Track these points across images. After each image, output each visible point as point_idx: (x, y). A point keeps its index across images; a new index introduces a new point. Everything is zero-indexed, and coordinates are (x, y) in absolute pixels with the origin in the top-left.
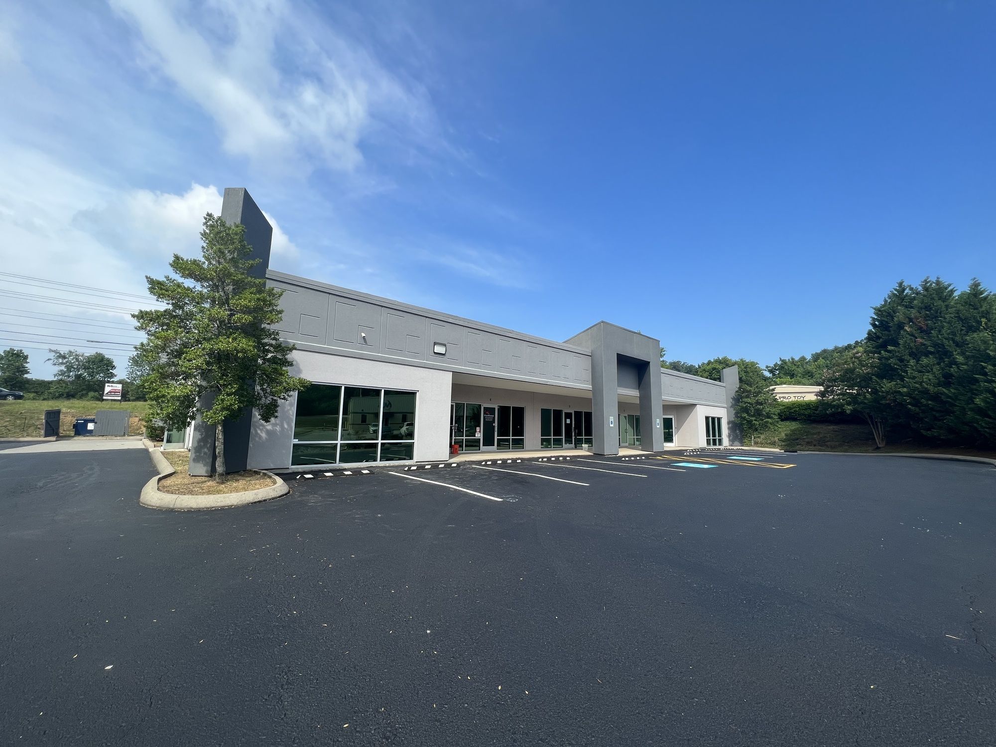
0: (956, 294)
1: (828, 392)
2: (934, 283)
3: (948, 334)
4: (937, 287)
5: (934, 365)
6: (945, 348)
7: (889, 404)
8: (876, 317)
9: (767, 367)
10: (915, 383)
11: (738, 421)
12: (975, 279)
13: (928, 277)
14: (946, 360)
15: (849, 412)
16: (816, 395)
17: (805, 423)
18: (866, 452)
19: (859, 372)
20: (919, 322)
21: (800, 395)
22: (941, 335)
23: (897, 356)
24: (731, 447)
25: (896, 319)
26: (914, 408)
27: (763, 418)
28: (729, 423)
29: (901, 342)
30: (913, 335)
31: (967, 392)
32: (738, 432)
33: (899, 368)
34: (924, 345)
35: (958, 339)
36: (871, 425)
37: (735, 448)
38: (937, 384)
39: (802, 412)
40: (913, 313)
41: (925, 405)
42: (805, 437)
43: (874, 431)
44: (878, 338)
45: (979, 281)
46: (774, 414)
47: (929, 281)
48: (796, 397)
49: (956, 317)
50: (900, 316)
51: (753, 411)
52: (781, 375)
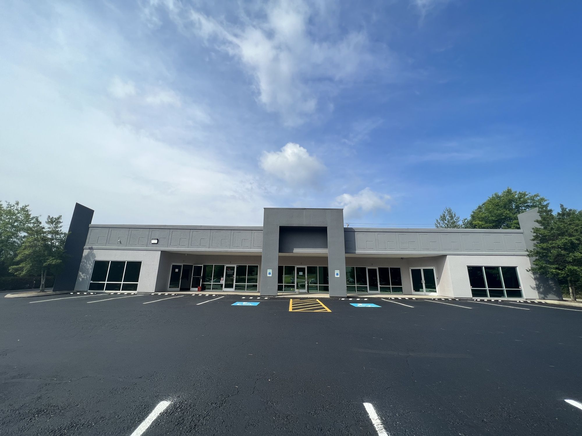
24: (543, 301)
32: (551, 282)
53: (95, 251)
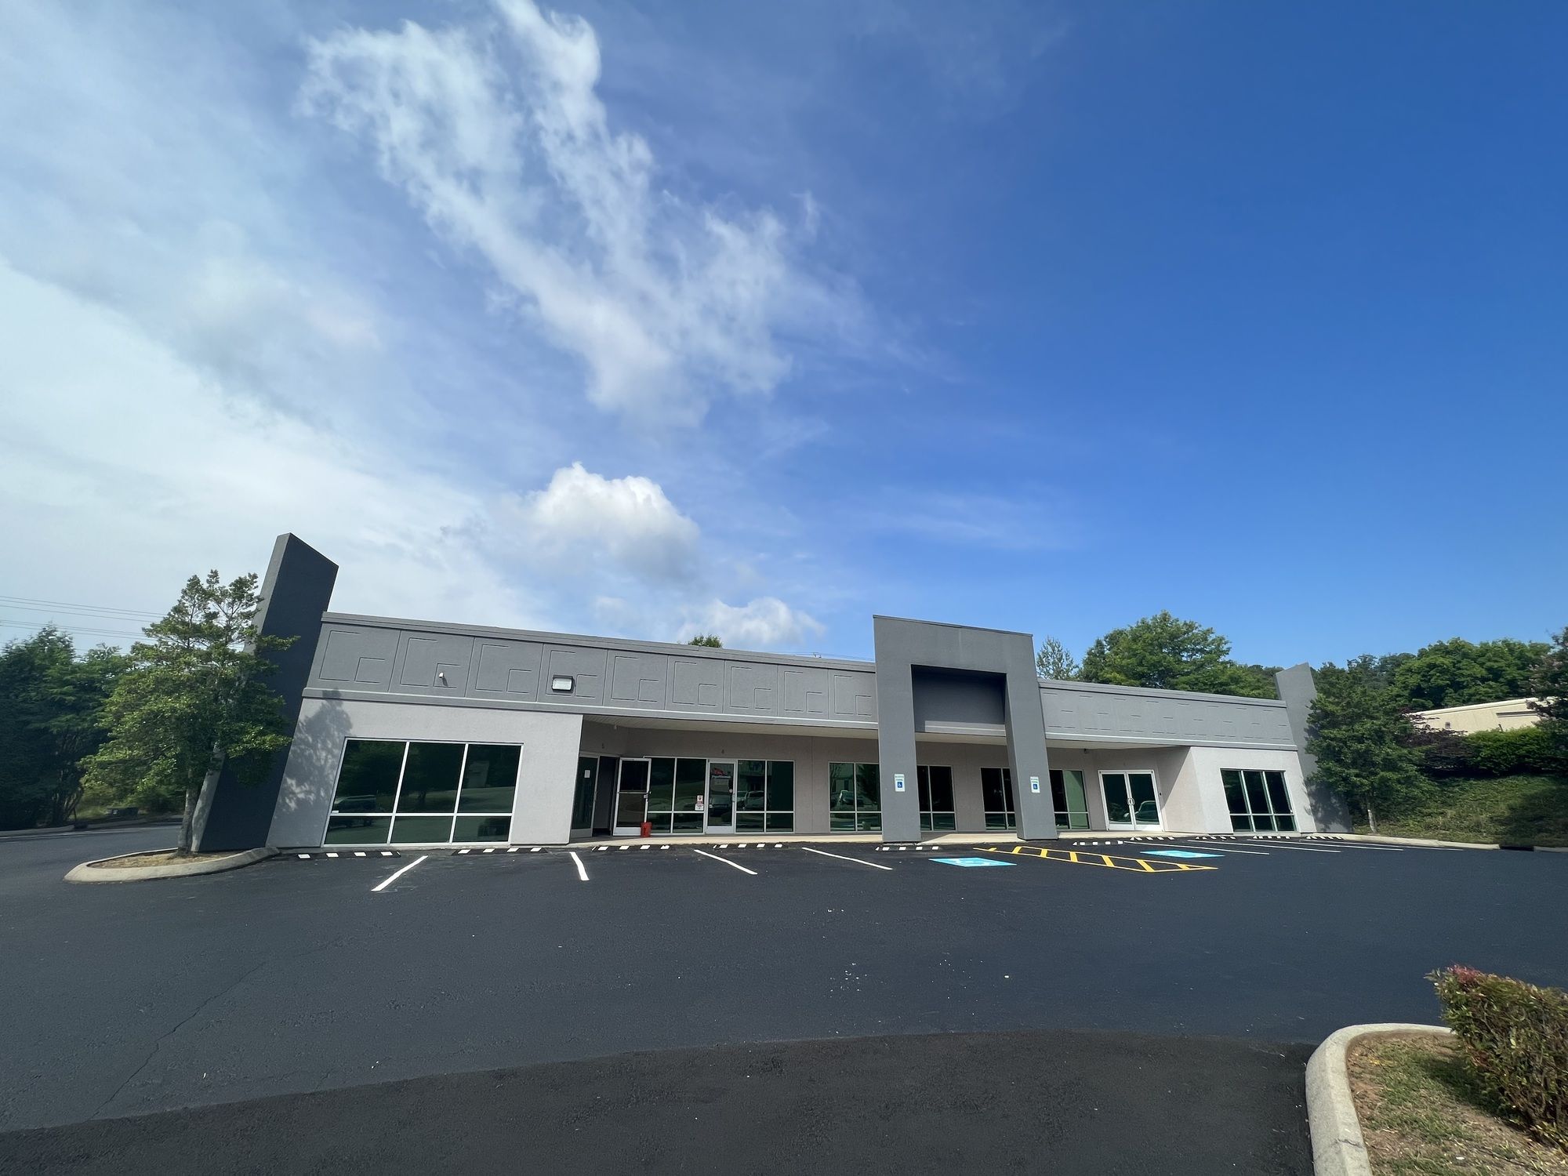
24: (1322, 836)
28: (1308, 782)
32: (1334, 801)
37: (1329, 836)
51: (1347, 756)
53: (347, 707)
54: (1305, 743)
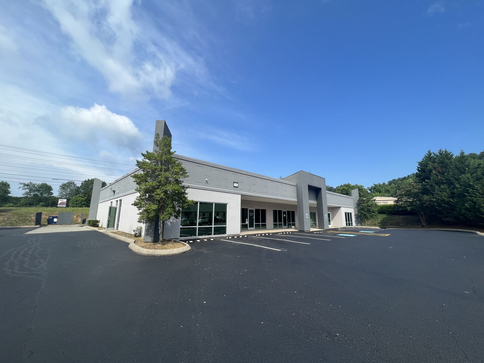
0: (454, 156)
1: (400, 200)
2: (444, 151)
3: (452, 175)
4: (445, 153)
5: (447, 188)
6: (451, 181)
7: (427, 206)
8: (419, 167)
9: (368, 188)
10: (438, 196)
11: (359, 214)
12: (462, 150)
13: (441, 149)
14: (452, 186)
15: (409, 210)
16: (394, 202)
17: (389, 215)
18: (418, 228)
19: (413, 192)
20: (439, 169)
21: (385, 201)
22: (449, 175)
23: (430, 184)
24: (357, 227)
25: (428, 168)
26: (439, 208)
27: (371, 213)
28: (355, 215)
29: (432, 178)
30: (437, 175)
31: (462, 201)
32: (359, 219)
33: (431, 190)
34: (442, 179)
35: (456, 177)
36: (420, 216)
37: (359, 227)
38: (448, 197)
39: (388, 210)
40: (436, 165)
41: (443, 207)
42: (389, 221)
43: (421, 218)
44: (421, 176)
45: (464, 151)
46: (376, 211)
47: (442, 151)
48: (384, 203)
49: (455, 167)
50: (430, 166)
51: (366, 210)
52: (375, 192)
54: (355, 207)
